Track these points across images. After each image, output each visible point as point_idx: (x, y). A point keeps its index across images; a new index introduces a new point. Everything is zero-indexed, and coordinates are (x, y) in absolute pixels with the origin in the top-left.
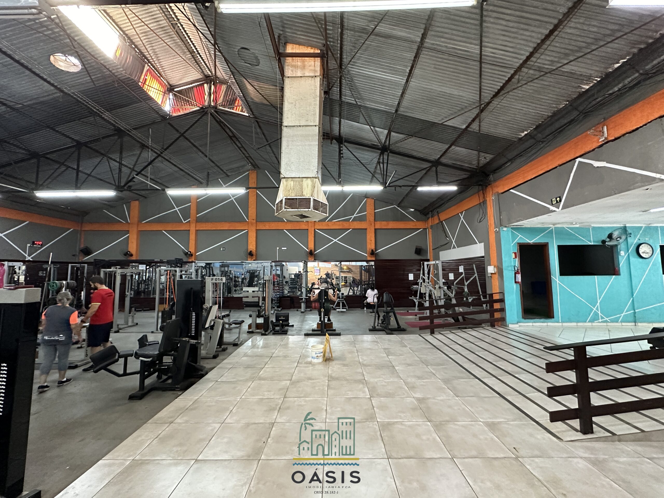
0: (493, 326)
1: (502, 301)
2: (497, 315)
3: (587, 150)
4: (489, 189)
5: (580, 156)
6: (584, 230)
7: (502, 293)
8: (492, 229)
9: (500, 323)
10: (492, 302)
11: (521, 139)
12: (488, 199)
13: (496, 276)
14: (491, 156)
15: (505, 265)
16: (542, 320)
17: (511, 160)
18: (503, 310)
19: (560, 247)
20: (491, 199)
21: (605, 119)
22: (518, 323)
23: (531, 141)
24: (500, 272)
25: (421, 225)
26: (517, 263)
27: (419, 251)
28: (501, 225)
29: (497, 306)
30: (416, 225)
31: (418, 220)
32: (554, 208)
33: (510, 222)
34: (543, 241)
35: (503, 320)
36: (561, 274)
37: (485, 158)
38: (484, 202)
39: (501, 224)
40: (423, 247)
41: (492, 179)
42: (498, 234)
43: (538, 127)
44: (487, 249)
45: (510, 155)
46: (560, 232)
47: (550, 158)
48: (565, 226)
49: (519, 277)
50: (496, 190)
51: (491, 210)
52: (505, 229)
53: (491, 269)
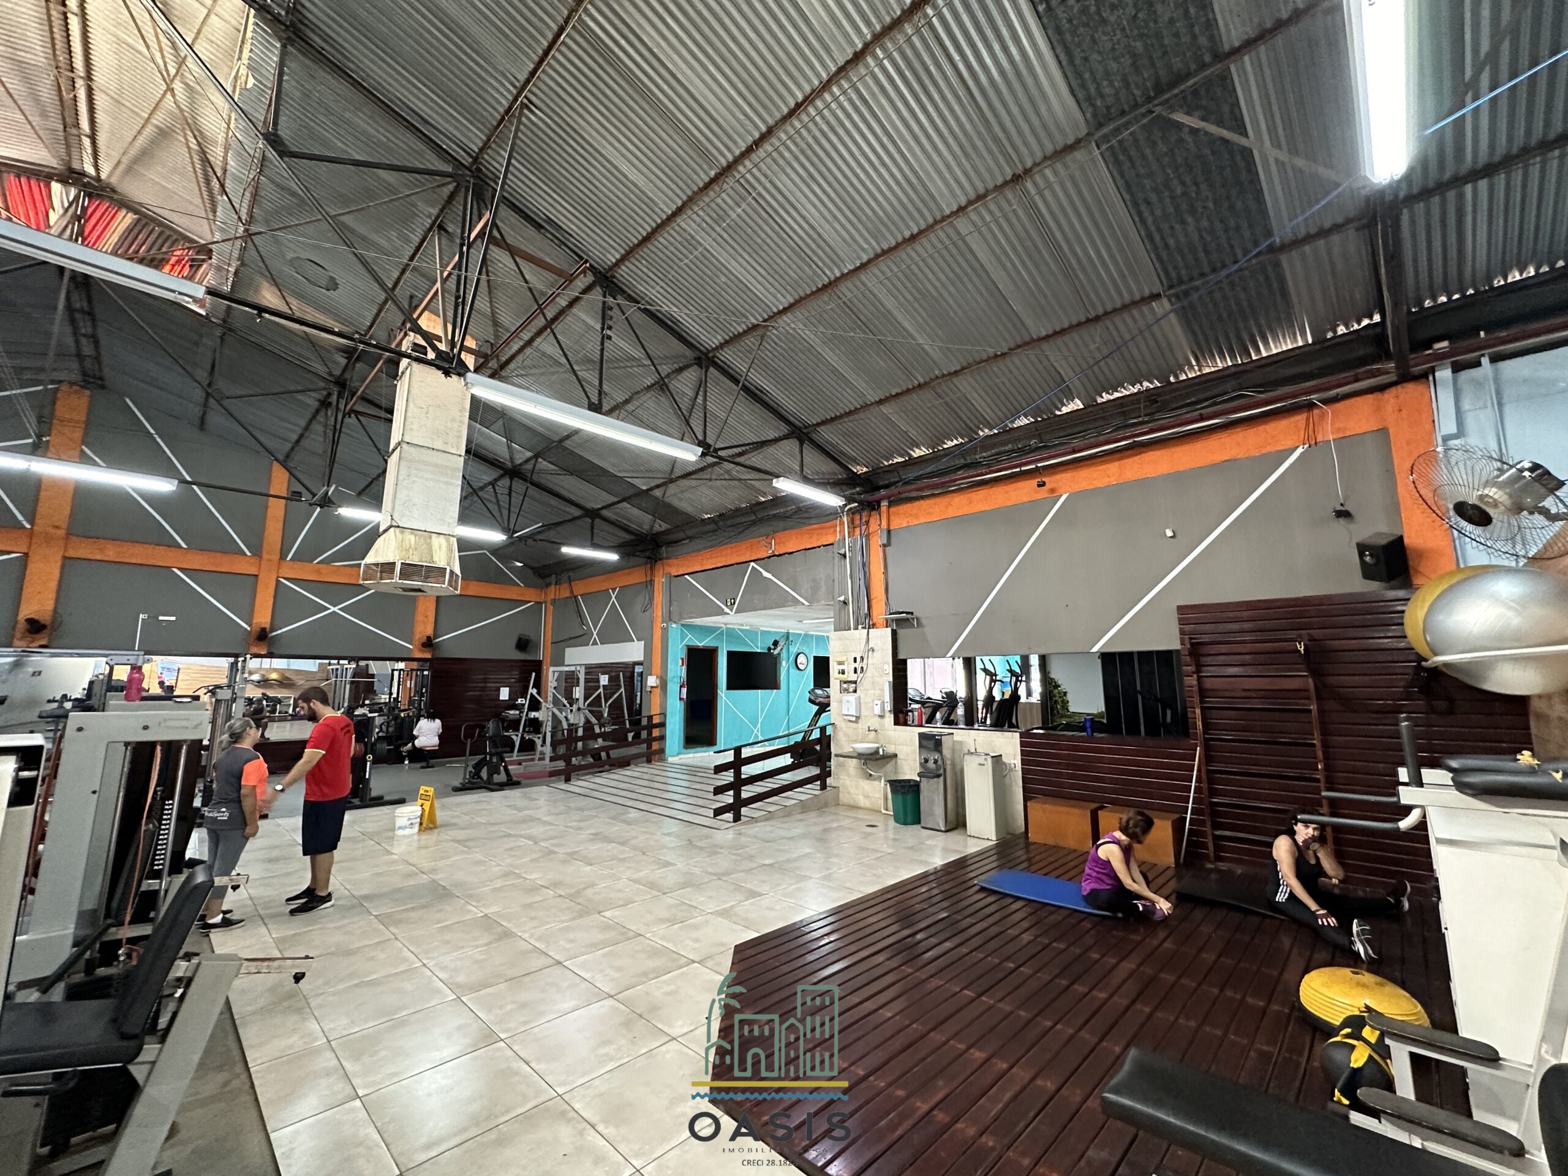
0: (649, 761)
1: (663, 725)
2: (655, 746)
3: (759, 557)
4: (659, 565)
5: (754, 561)
6: (752, 633)
7: (663, 714)
8: (659, 625)
9: (657, 757)
10: (651, 726)
11: (703, 520)
12: (656, 580)
13: (658, 691)
14: (668, 526)
15: (670, 675)
16: (704, 749)
17: (691, 538)
18: (662, 738)
19: (730, 653)
20: (660, 581)
21: (775, 532)
22: (679, 754)
23: (712, 527)
24: (663, 685)
25: (532, 595)
26: (683, 672)
27: (523, 644)
28: (670, 620)
29: (656, 733)
30: (522, 595)
31: (527, 585)
32: (726, 610)
33: (681, 617)
34: (713, 644)
35: (662, 751)
36: (729, 688)
37: (660, 526)
38: (652, 582)
39: (669, 618)
40: (533, 637)
41: (665, 555)
42: (665, 630)
43: (721, 515)
44: (648, 651)
45: (690, 533)
46: (731, 634)
47: (729, 551)
48: (736, 627)
49: (684, 690)
50: (668, 569)
51: (659, 597)
52: (674, 626)
53: (652, 681)
